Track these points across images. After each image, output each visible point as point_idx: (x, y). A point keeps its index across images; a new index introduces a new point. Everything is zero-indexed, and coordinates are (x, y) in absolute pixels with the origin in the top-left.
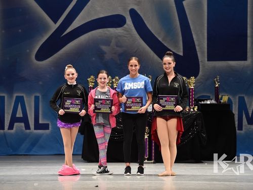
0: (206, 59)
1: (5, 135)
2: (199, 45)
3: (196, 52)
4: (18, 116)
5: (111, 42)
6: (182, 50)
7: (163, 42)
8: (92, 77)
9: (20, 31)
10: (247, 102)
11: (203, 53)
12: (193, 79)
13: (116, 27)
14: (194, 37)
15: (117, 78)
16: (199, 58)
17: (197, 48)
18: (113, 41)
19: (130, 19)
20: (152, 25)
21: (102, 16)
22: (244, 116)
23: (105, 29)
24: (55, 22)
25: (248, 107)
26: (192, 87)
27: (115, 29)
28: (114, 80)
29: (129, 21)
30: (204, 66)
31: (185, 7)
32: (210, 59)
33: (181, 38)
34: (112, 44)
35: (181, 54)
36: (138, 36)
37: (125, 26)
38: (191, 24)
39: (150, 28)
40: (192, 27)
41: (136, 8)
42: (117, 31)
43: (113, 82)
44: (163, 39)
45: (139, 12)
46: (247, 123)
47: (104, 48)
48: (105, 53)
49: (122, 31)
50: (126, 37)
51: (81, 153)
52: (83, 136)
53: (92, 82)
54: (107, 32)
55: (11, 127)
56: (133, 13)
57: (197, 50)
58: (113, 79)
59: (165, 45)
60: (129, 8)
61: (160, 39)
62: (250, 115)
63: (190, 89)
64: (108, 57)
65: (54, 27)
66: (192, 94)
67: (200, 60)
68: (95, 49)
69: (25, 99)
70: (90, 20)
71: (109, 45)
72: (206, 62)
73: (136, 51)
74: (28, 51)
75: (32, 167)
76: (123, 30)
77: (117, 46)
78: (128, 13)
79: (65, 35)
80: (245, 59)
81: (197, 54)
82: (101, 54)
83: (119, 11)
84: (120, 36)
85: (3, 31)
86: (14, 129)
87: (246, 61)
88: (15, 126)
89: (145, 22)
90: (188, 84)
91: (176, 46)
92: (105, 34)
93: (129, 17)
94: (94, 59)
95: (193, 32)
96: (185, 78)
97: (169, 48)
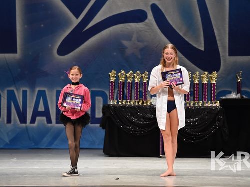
0: (228, 54)
1: (27, 128)
2: (220, 40)
3: (218, 47)
4: (40, 109)
5: (132, 37)
6: (203, 45)
7: (184, 37)
8: (114, 71)
9: (43, 26)
11: (224, 48)
12: (215, 74)
13: (137, 22)
14: (216, 32)
15: (139, 72)
16: (221, 53)
17: (219, 43)
18: (135, 36)
19: (152, 14)
20: (174, 19)
21: (123, 11)
23: (127, 24)
24: (77, 17)
26: (215, 82)
27: (136, 24)
28: (135, 75)
29: (150, 16)
30: (225, 61)
32: (231, 54)
33: (202, 33)
34: (133, 39)
35: (203, 49)
36: (159, 31)
37: (147, 21)
38: (212, 20)
39: (171, 23)
40: (213, 23)
41: (157, 3)
42: (138, 26)
43: (134, 76)
44: (185, 34)
45: (160, 7)
47: (126, 43)
48: (127, 48)
50: (147, 32)
51: (103, 147)
52: (105, 130)
53: (114, 77)
54: (129, 28)
55: (33, 121)
56: (155, 8)
57: (219, 45)
58: (134, 73)
59: (187, 40)
60: (151, 4)
61: (181, 34)
63: (212, 84)
64: (129, 52)
65: (76, 22)
66: (214, 89)
67: (221, 55)
68: (116, 44)
69: (47, 93)
70: (112, 15)
71: (131, 40)
72: (228, 57)
73: (157, 46)
74: (50, 46)
75: (54, 161)
76: (145, 25)
77: (138, 41)
78: (150, 8)
79: (87, 30)
81: (218, 49)
82: (122, 49)
83: (141, 7)
84: (141, 31)
85: (26, 26)
86: (37, 122)
88: (37, 120)
89: (167, 17)
90: (210, 79)
91: (198, 41)
92: (128, 29)
93: (151, 12)
94: (115, 54)
95: (215, 28)
96: (207, 73)
97: (191, 43)
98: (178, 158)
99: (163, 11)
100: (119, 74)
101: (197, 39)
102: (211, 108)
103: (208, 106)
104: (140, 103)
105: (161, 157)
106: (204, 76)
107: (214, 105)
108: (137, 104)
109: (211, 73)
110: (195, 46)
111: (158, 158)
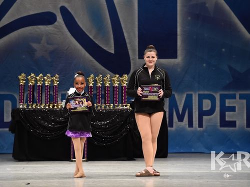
0: (137, 57)
2: (130, 43)
3: (128, 50)
5: (41, 40)
6: (113, 48)
7: (94, 40)
8: (23, 74)
10: (177, 100)
11: (134, 50)
12: (126, 77)
14: (125, 35)
15: (49, 75)
16: (130, 56)
17: (128, 46)
18: (44, 39)
19: (61, 16)
20: (83, 22)
21: (32, 13)
22: (175, 113)
23: (36, 26)
25: (178, 104)
26: (125, 85)
27: (45, 26)
28: (45, 78)
29: (60, 19)
30: (135, 64)
31: (116, 5)
32: (141, 57)
33: (112, 36)
34: (42, 42)
35: (113, 52)
37: (56, 23)
38: (122, 22)
39: (81, 26)
40: (123, 25)
41: (66, 5)
42: (47, 29)
43: (44, 79)
44: (95, 37)
45: (70, 10)
46: (177, 120)
47: (35, 45)
48: (36, 51)
49: (53, 29)
50: (56, 34)
51: (12, 152)
52: (14, 134)
53: (23, 80)
54: (38, 30)
56: (64, 10)
57: (129, 48)
58: (44, 76)
59: (97, 42)
60: (60, 6)
61: (91, 37)
62: (181, 112)
63: (122, 87)
64: (38, 54)
66: (125, 92)
67: (131, 58)
70: (20, 17)
71: (40, 43)
72: (138, 60)
73: (68, 48)
76: (54, 27)
77: (48, 44)
78: (59, 10)
80: (176, 57)
81: (128, 52)
82: (31, 52)
83: (50, 9)
84: (51, 34)
87: (176, 59)
89: (77, 20)
90: (120, 81)
91: (107, 43)
92: (36, 31)
93: (60, 14)
94: (24, 56)
95: (124, 31)
96: (117, 76)
97: (101, 46)
98: (89, 162)
99: (73, 13)
100: (29, 77)
101: (107, 42)
102: (122, 111)
103: (119, 109)
104: (51, 107)
105: (72, 161)
106: (115, 79)
107: (125, 108)
108: (47, 107)
109: (121, 75)
110: (105, 49)
111: (69, 162)
